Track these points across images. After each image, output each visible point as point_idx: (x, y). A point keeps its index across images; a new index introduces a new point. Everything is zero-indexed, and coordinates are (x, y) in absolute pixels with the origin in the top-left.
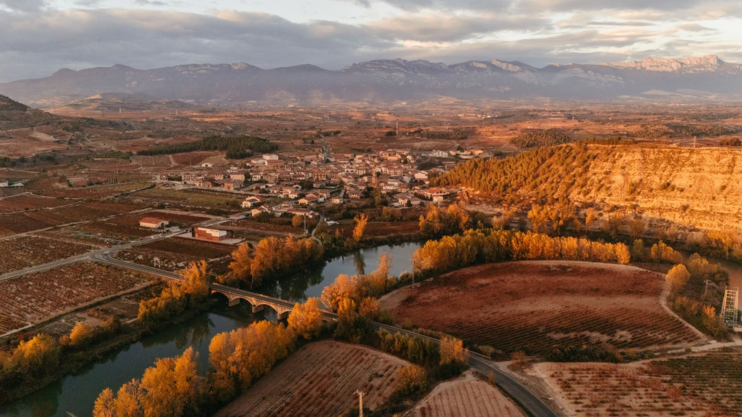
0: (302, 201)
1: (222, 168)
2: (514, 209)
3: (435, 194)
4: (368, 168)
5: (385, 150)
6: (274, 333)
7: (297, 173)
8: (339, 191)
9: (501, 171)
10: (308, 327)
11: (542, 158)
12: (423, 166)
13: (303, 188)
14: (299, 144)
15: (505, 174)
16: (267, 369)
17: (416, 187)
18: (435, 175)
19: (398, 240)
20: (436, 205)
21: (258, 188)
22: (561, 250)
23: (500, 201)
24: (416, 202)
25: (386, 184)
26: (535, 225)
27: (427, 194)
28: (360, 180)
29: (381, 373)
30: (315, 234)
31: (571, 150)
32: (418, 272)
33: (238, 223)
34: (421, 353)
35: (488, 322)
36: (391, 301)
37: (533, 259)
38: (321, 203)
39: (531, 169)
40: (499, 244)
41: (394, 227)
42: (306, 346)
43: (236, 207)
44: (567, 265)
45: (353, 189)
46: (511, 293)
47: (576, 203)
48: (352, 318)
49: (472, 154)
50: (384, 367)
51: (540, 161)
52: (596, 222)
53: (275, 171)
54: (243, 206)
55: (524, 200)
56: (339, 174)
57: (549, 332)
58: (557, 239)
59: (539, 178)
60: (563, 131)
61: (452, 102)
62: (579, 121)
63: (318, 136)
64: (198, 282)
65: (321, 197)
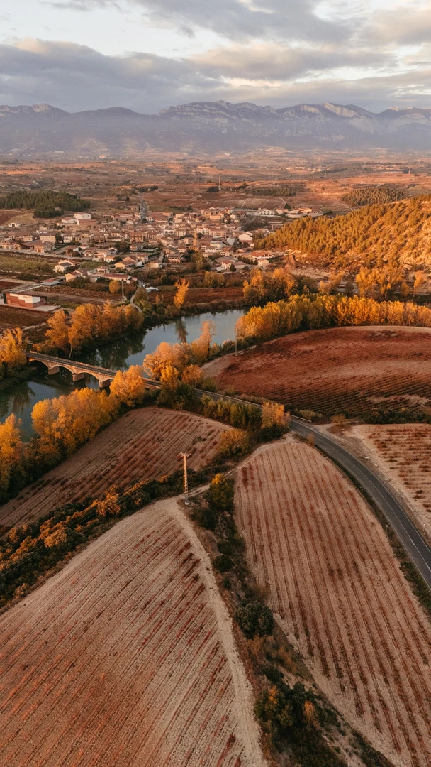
0: (119, 265)
1: (31, 229)
2: (342, 272)
3: (260, 257)
4: (188, 228)
5: (207, 208)
6: (97, 400)
7: (112, 234)
8: (158, 255)
9: (331, 231)
10: (131, 394)
11: (373, 217)
12: (247, 227)
13: (119, 251)
14: (113, 201)
15: (334, 235)
16: (92, 434)
17: (240, 250)
18: (261, 236)
19: (221, 307)
20: (261, 269)
21: (70, 251)
22: (387, 315)
23: (328, 264)
24: (240, 267)
25: (209, 247)
26: (362, 289)
27: (252, 257)
28: (180, 242)
29: (203, 437)
30: (134, 301)
31: (404, 208)
32: (241, 340)
33: (51, 289)
34: (244, 418)
35: (310, 387)
36: (213, 369)
37: (357, 325)
38: (139, 267)
39: (362, 229)
40: (324, 310)
41: (217, 293)
42: (129, 413)
43: (48, 271)
44: (392, 330)
45: (172, 253)
46: (334, 359)
47: (406, 266)
48: (175, 385)
49: (300, 213)
50: (207, 432)
51: (371, 220)
52: (424, 285)
53: (88, 232)
54: (56, 270)
55: (352, 263)
56: (157, 235)
57: (370, 396)
58: (384, 304)
59: (369, 239)
60: (398, 186)
61: (280, 153)
62: (416, 175)
63: (134, 193)
64: (15, 350)
65: (139, 261)
